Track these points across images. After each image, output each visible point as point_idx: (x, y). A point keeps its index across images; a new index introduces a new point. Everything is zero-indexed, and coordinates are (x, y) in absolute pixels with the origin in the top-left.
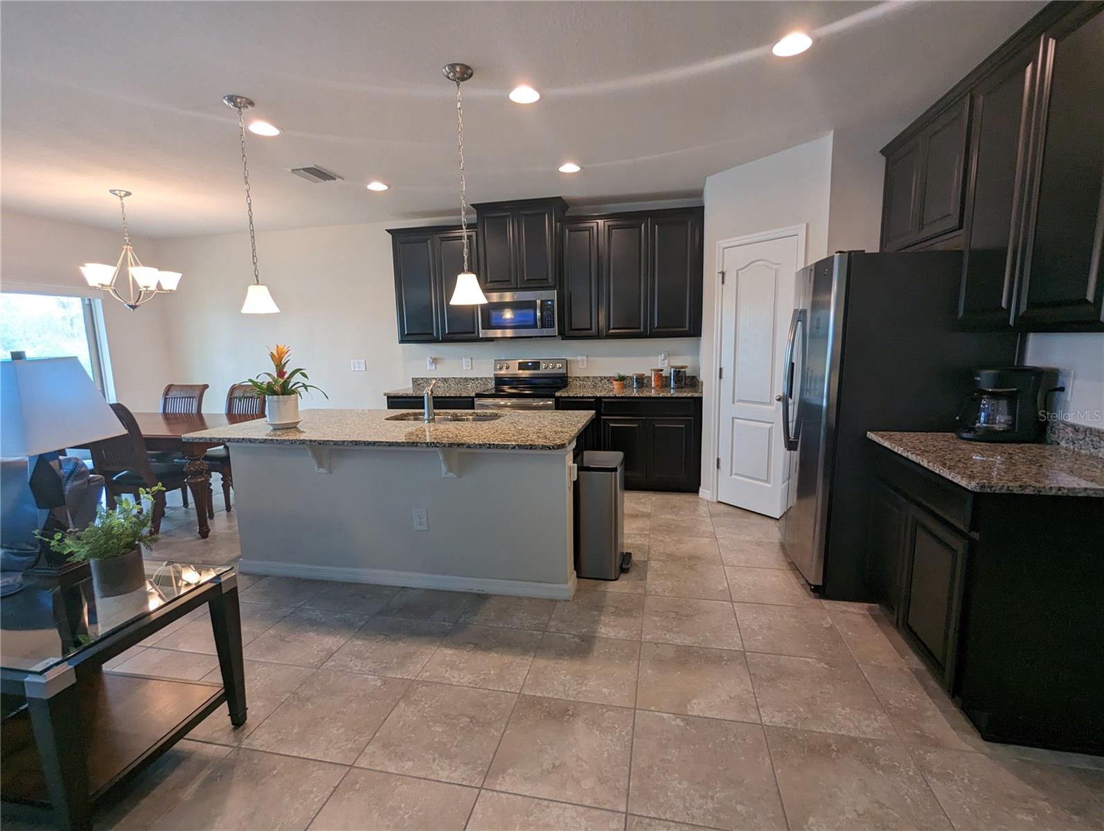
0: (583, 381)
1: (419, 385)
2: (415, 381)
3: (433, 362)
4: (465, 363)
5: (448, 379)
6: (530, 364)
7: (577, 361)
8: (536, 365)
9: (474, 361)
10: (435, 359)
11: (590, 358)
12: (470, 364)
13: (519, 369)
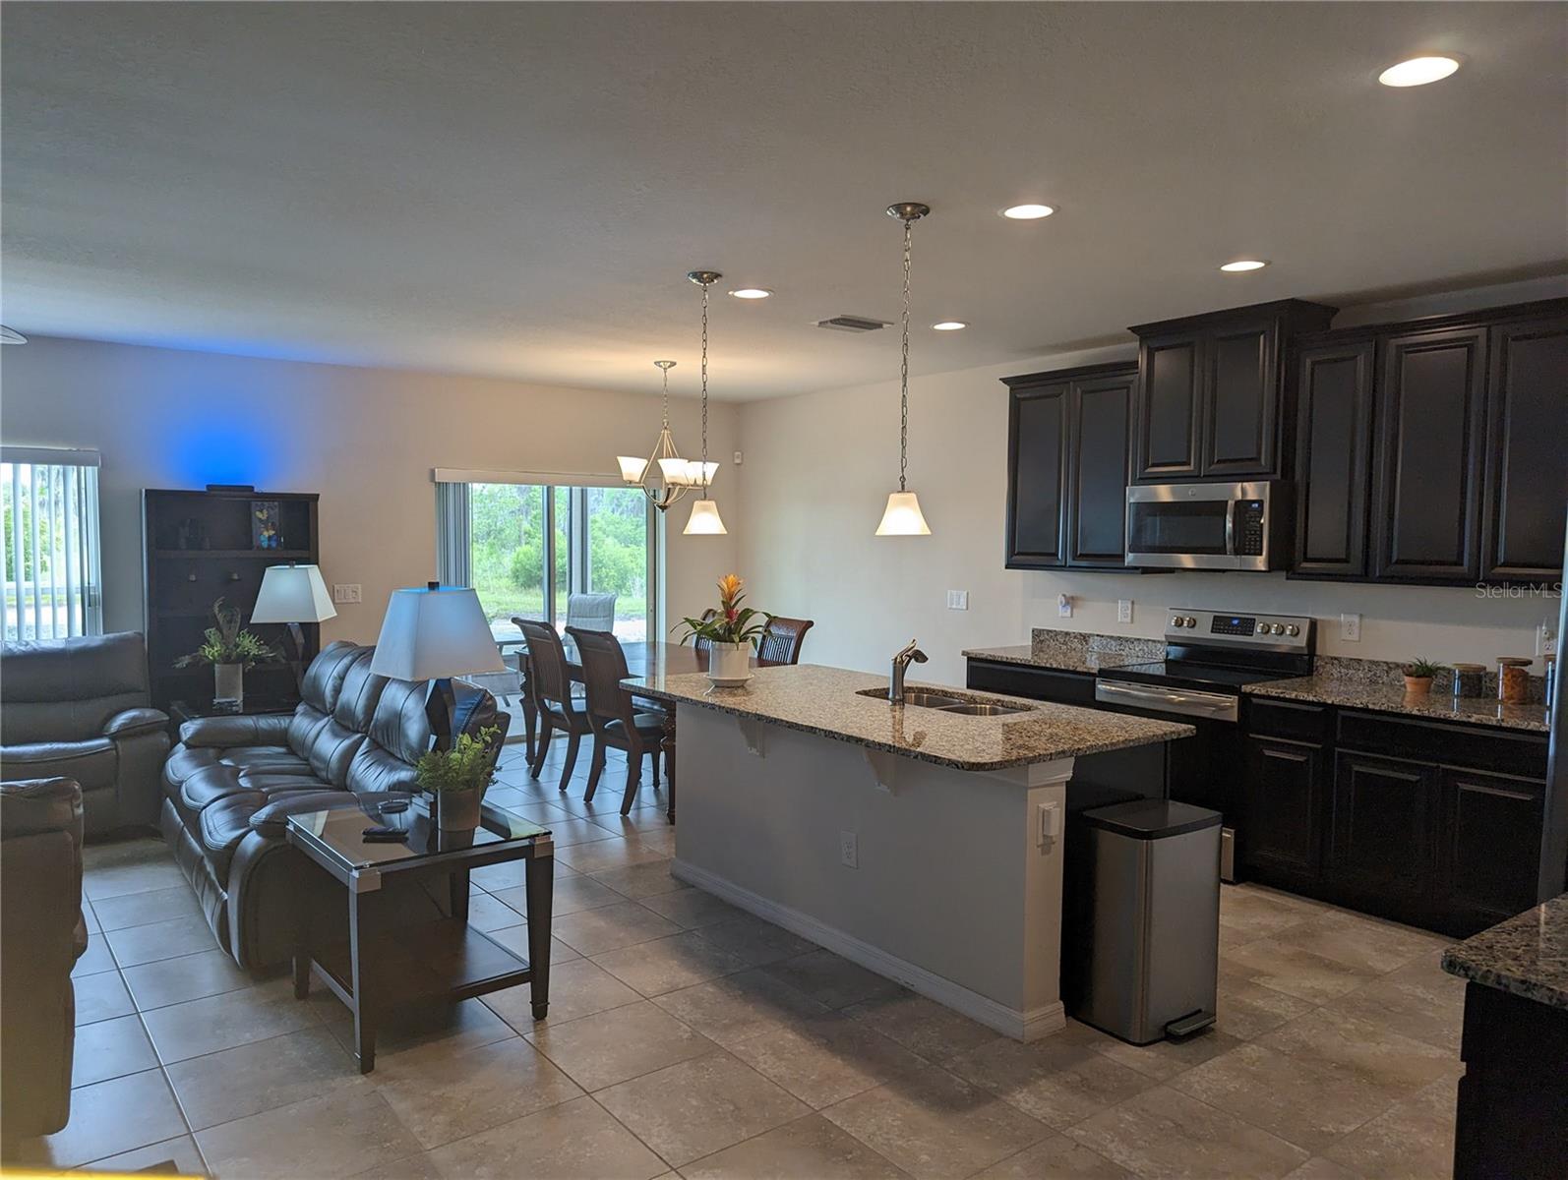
0: (1347, 667)
1: (1042, 642)
2: (1037, 634)
3: (1067, 603)
4: (1122, 609)
5: (1090, 635)
6: (1235, 622)
7: (1339, 625)
8: (1247, 625)
9: (1136, 606)
10: (1072, 598)
11: (1366, 621)
12: (1129, 612)
13: (1212, 632)
